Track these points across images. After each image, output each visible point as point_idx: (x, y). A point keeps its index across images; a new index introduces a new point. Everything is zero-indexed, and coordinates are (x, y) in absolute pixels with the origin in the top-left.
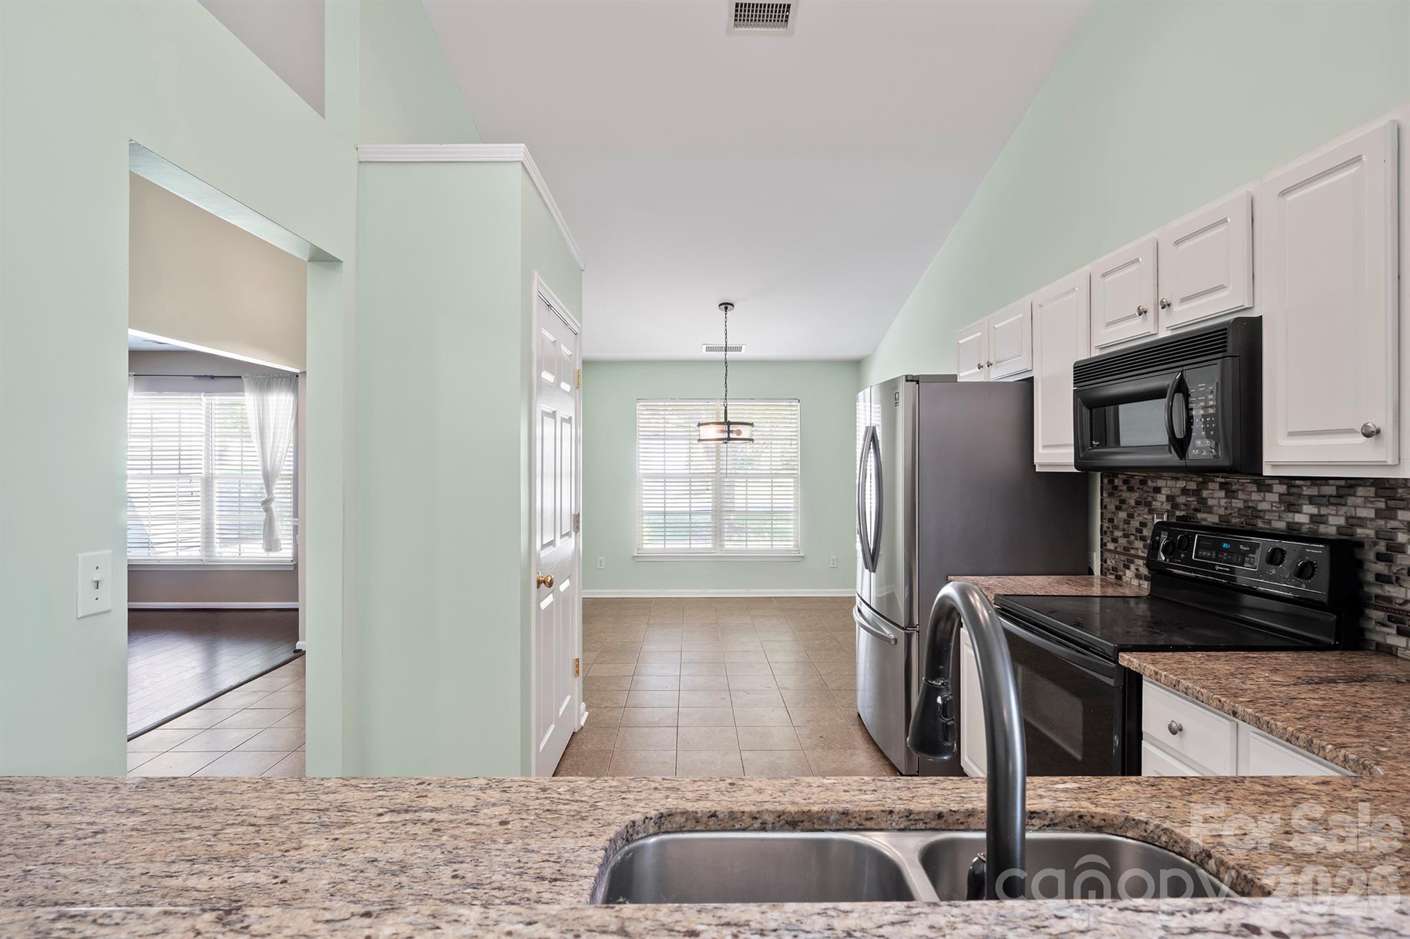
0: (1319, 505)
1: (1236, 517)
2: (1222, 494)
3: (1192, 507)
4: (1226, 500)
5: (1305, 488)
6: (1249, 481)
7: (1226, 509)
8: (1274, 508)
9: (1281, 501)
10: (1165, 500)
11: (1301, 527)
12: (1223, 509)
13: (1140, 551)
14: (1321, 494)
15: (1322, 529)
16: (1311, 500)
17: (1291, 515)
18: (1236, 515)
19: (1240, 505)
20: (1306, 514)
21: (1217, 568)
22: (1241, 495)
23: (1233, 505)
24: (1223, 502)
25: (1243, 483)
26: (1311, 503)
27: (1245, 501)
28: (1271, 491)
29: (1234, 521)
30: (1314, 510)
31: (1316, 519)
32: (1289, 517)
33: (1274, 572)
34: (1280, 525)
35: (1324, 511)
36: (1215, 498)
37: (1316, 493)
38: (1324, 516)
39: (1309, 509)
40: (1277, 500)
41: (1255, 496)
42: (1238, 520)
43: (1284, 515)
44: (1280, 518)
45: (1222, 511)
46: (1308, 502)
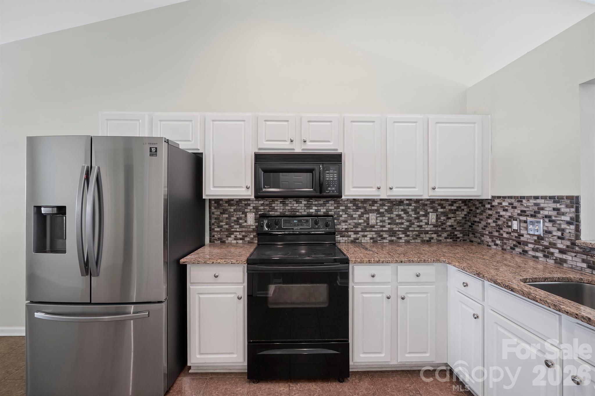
0: (318, 207)
1: (288, 212)
2: (282, 205)
3: (267, 210)
4: (283, 207)
5: (313, 202)
6: (293, 200)
7: (283, 210)
8: (302, 208)
9: (305, 206)
10: (252, 208)
11: (312, 213)
12: (282, 210)
13: (237, 229)
14: (319, 203)
15: (319, 213)
16: (315, 205)
17: (309, 210)
18: (288, 211)
19: (289, 208)
20: (314, 209)
21: (294, 229)
22: (289, 205)
23: (286, 208)
24: (282, 208)
25: (291, 201)
26: (315, 206)
27: (291, 207)
28: (301, 203)
29: (286, 213)
30: (317, 208)
31: (317, 211)
32: (308, 211)
33: (317, 227)
34: (305, 213)
35: (319, 208)
36: (278, 206)
37: (317, 203)
38: (319, 209)
39: (314, 208)
40: (304, 206)
41: (295, 205)
42: (288, 213)
43: (306, 210)
44: (305, 211)
45: (281, 211)
46: (314, 206)
